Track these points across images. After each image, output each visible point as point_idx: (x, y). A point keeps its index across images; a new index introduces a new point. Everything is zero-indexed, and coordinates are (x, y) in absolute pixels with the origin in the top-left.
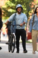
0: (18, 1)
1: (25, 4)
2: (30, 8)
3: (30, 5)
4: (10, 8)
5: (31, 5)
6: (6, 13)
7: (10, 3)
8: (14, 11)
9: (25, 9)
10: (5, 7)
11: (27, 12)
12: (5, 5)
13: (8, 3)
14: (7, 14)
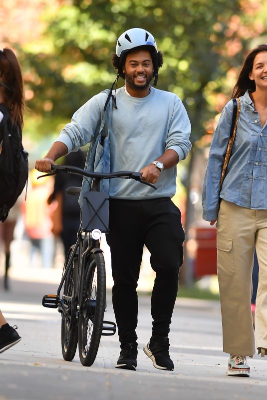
0: (133, 6)
1: (179, 30)
2: (217, 56)
3: (213, 39)
4: (78, 55)
5: (221, 36)
6: (50, 92)
7: (79, 23)
8: (108, 77)
9: (184, 66)
10: (45, 47)
11: (195, 86)
12: (45, 34)
13: (65, 25)
14: (55, 101)
